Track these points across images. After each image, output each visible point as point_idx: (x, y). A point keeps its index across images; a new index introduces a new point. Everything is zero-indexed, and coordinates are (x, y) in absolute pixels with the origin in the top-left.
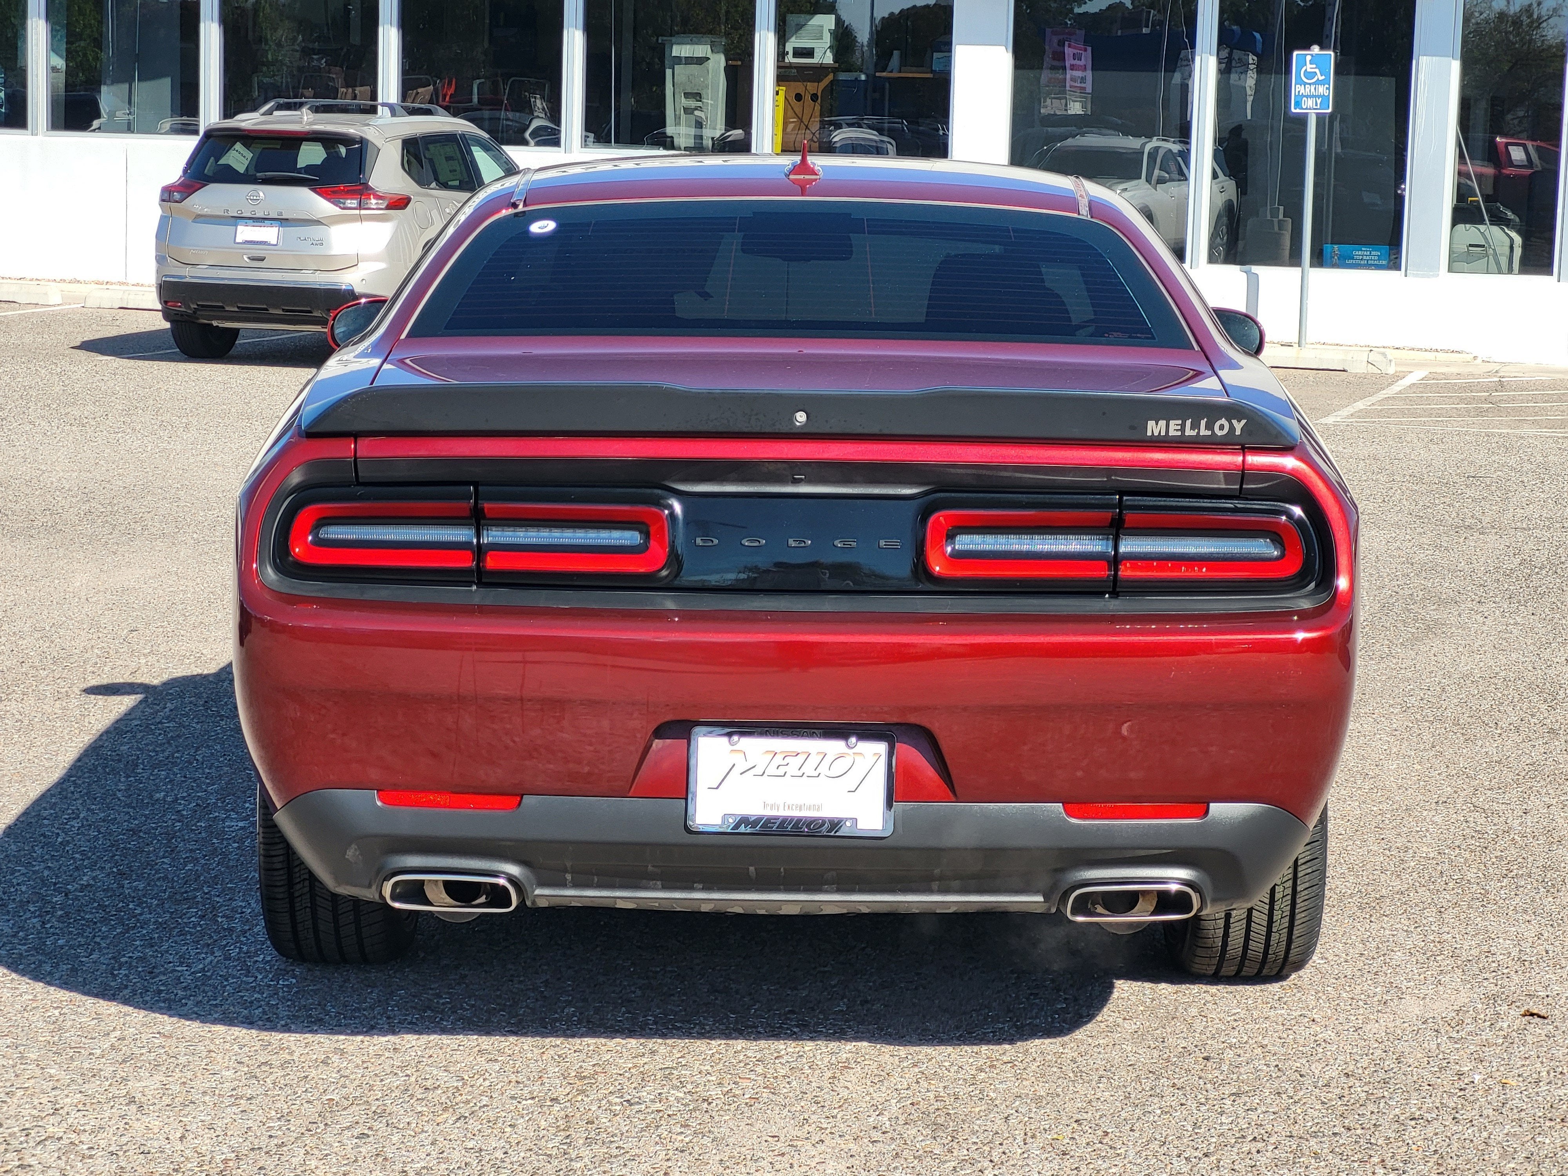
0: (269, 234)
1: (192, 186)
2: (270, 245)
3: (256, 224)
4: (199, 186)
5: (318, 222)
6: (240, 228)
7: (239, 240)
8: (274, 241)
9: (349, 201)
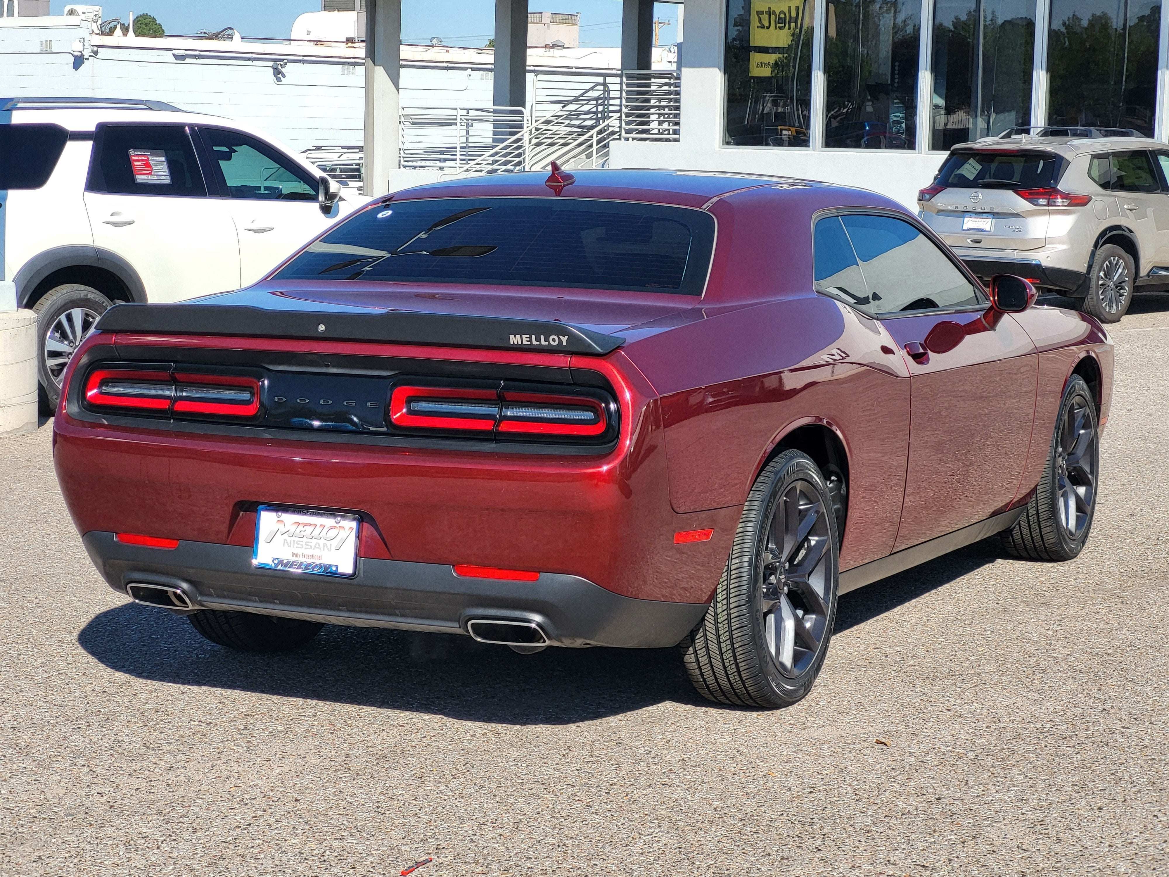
0: (986, 224)
1: (937, 189)
2: (985, 231)
3: (977, 216)
4: (941, 189)
5: (1018, 215)
6: (966, 219)
7: (965, 228)
8: (988, 229)
9: (1041, 200)
